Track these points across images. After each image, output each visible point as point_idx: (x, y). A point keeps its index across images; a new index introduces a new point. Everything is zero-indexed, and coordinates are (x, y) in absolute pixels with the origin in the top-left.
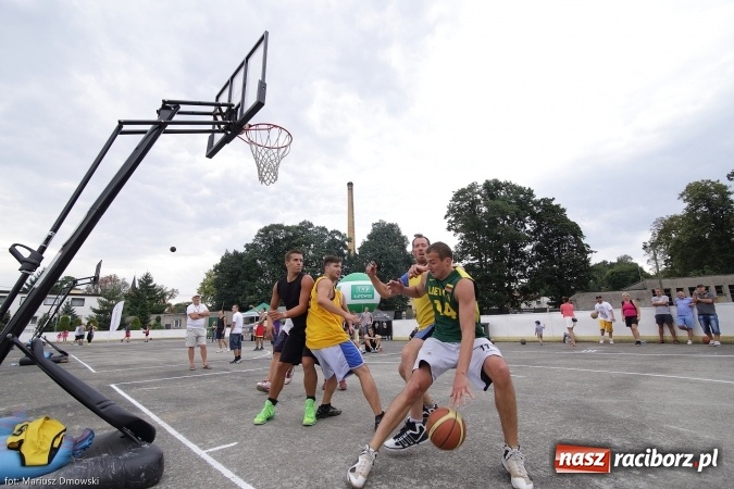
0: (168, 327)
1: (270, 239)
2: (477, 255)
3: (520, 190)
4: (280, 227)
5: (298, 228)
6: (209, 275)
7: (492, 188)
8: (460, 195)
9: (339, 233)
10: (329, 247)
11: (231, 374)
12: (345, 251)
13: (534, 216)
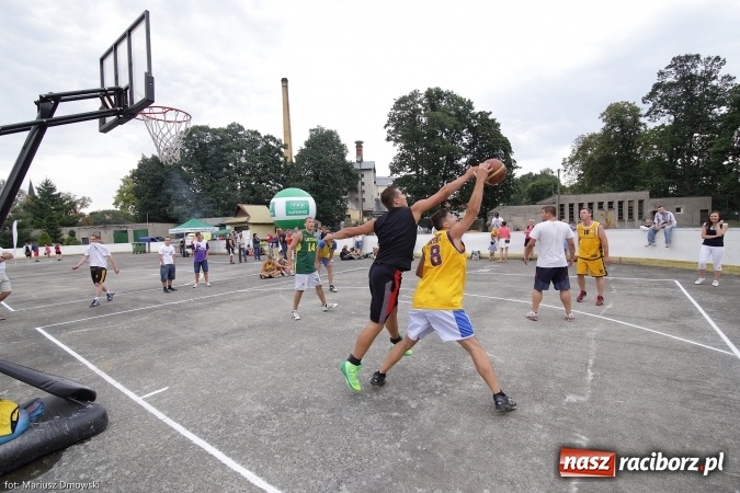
0: (85, 241)
1: (194, 143)
2: (415, 167)
3: (460, 101)
4: (205, 129)
5: (226, 131)
6: (126, 181)
7: (434, 96)
8: (402, 103)
9: (273, 139)
10: (263, 154)
11: (161, 309)
12: (282, 159)
13: (472, 129)
